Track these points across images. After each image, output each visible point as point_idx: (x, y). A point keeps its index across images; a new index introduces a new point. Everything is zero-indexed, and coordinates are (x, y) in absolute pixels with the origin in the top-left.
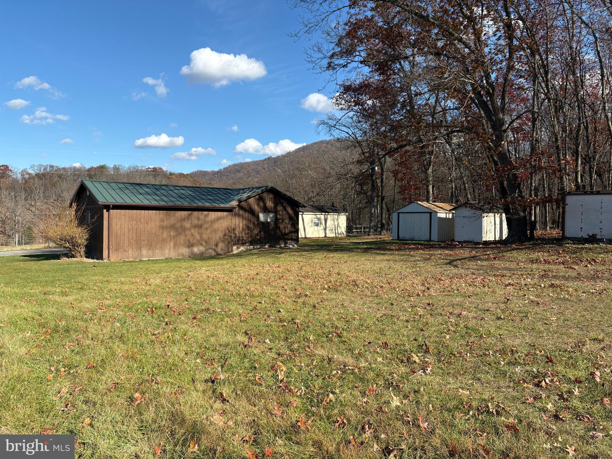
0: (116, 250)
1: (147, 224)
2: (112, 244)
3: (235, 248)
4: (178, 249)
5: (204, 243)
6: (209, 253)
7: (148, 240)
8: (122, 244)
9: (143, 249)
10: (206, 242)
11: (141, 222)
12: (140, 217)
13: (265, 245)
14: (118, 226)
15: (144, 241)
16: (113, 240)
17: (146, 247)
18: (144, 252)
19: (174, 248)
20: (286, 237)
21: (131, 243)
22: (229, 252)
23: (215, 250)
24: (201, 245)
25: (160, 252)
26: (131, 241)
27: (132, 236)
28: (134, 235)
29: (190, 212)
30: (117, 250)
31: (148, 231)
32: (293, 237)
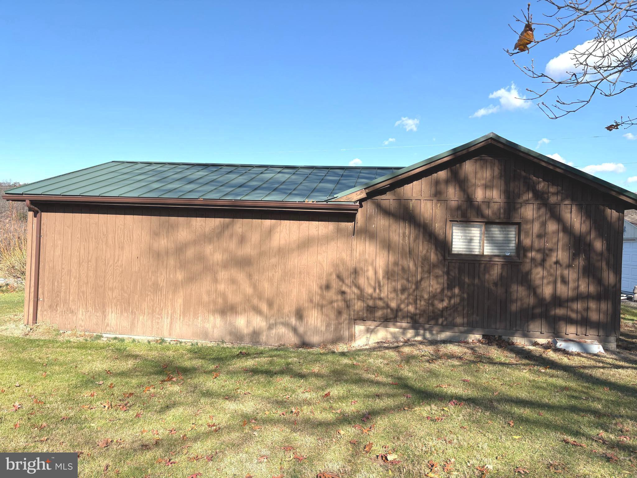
0: (50, 307)
1: (122, 248)
2: (43, 294)
3: (359, 328)
4: (196, 316)
5: (264, 307)
6: (280, 338)
7: (123, 289)
8: (65, 293)
9: (109, 310)
10: (270, 304)
11: (107, 243)
12: (105, 229)
13: (470, 332)
14: (58, 252)
15: (112, 289)
16: (46, 283)
17: (116, 305)
18: (112, 318)
19: (184, 313)
20: (560, 312)
21: (83, 292)
22: (337, 340)
23: (295, 330)
24: (257, 311)
25: (149, 322)
26: (84, 289)
27: (87, 276)
28: (91, 274)
29: (227, 220)
30: (53, 307)
31: (121, 266)
32: (594, 316)
